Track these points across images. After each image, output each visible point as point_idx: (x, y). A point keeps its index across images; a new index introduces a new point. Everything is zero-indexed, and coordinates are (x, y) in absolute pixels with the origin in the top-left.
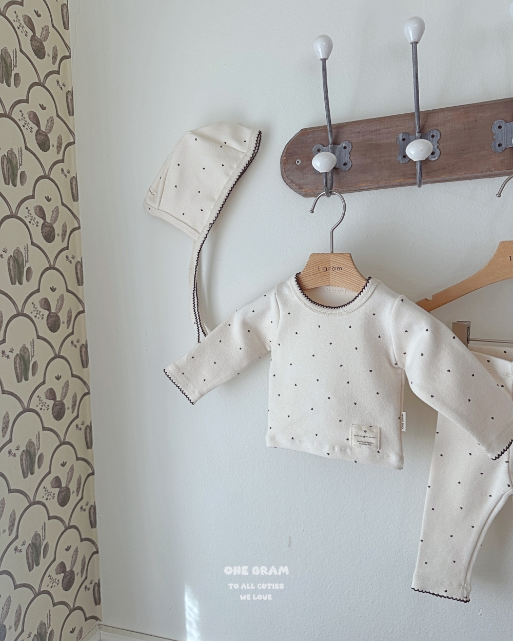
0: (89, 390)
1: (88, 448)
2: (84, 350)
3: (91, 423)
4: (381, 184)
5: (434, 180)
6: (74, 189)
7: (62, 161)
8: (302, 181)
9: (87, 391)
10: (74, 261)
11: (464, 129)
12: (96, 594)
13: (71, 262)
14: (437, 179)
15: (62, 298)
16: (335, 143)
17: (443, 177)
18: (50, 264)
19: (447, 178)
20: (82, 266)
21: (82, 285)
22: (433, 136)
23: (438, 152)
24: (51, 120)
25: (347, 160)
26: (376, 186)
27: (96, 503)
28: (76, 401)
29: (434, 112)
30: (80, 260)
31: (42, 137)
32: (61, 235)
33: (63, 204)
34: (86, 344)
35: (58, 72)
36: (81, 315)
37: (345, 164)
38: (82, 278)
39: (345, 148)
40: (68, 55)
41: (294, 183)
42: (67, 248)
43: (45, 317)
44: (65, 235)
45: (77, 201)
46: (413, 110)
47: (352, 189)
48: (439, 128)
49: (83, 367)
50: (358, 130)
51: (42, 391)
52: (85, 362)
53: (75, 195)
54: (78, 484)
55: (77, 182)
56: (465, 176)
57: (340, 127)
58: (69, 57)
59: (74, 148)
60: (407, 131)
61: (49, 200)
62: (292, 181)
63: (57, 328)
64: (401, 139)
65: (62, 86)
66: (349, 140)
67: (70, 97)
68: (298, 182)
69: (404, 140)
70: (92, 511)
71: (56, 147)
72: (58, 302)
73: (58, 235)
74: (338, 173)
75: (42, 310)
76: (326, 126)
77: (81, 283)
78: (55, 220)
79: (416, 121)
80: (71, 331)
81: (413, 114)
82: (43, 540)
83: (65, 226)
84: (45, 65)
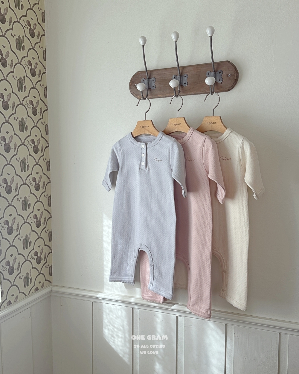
0: (50, 181)
1: (49, 206)
2: (48, 163)
3: (51, 195)
4: (167, 95)
5: (186, 94)
6: (45, 93)
7: (41, 81)
8: (137, 93)
9: (49, 181)
10: (45, 124)
11: (196, 74)
12: (50, 271)
13: (43, 124)
14: (187, 94)
15: (39, 139)
16: (149, 78)
17: (189, 93)
18: (35, 125)
19: (190, 94)
20: (48, 127)
21: (48, 135)
22: (185, 77)
23: (187, 83)
24: (36, 63)
25: (154, 85)
26: (165, 96)
27: (52, 231)
28: (44, 185)
29: (186, 67)
30: (47, 124)
31: (33, 71)
32: (39, 113)
33: (41, 99)
34: (49, 161)
35: (40, 42)
36: (47, 148)
37: (153, 87)
38: (48, 132)
39: (153, 80)
40: (44, 34)
41: (134, 94)
42: (42, 118)
43: (33, 147)
44: (41, 113)
45: (47, 98)
46: (177, 66)
47: (156, 97)
48: (187, 74)
49: (48, 171)
50: (158, 73)
51: (31, 177)
52: (48, 169)
53: (46, 95)
54: (44, 220)
55: (47, 90)
56: (197, 93)
57: (152, 71)
58: (45, 35)
59: (46, 75)
60: (176, 74)
61: (35, 97)
62: (133, 93)
63: (37, 152)
64: (174, 77)
65: (41, 48)
66: (155, 77)
67: (44, 52)
68: (135, 93)
69: (175, 78)
70: (50, 234)
71: (38, 75)
72: (38, 141)
73: (38, 113)
74: (150, 90)
75: (31, 144)
76: (145, 71)
77: (47, 134)
78: (37, 106)
79: (178, 70)
80: (43, 154)
81: (177, 67)
82: (30, 239)
83: (41, 109)
84: (35, 40)
